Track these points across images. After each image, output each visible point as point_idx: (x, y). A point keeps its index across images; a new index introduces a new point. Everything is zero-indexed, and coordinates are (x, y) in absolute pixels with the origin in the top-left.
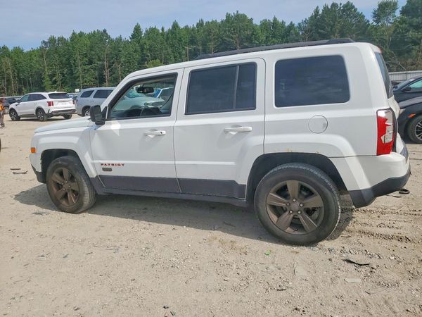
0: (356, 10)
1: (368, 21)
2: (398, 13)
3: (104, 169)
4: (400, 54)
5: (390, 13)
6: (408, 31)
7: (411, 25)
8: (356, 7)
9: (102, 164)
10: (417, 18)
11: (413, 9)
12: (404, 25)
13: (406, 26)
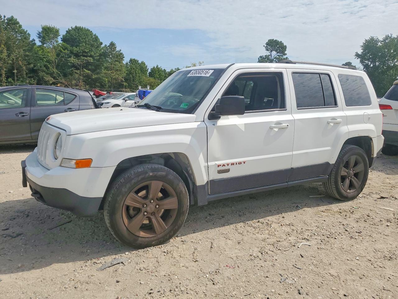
0: (20, 26)
1: (34, 40)
2: (59, 40)
3: (220, 172)
4: (65, 75)
5: (53, 38)
6: (70, 57)
7: (72, 52)
8: (21, 23)
9: (218, 166)
10: (76, 48)
11: (72, 39)
12: (66, 51)
13: (68, 52)
